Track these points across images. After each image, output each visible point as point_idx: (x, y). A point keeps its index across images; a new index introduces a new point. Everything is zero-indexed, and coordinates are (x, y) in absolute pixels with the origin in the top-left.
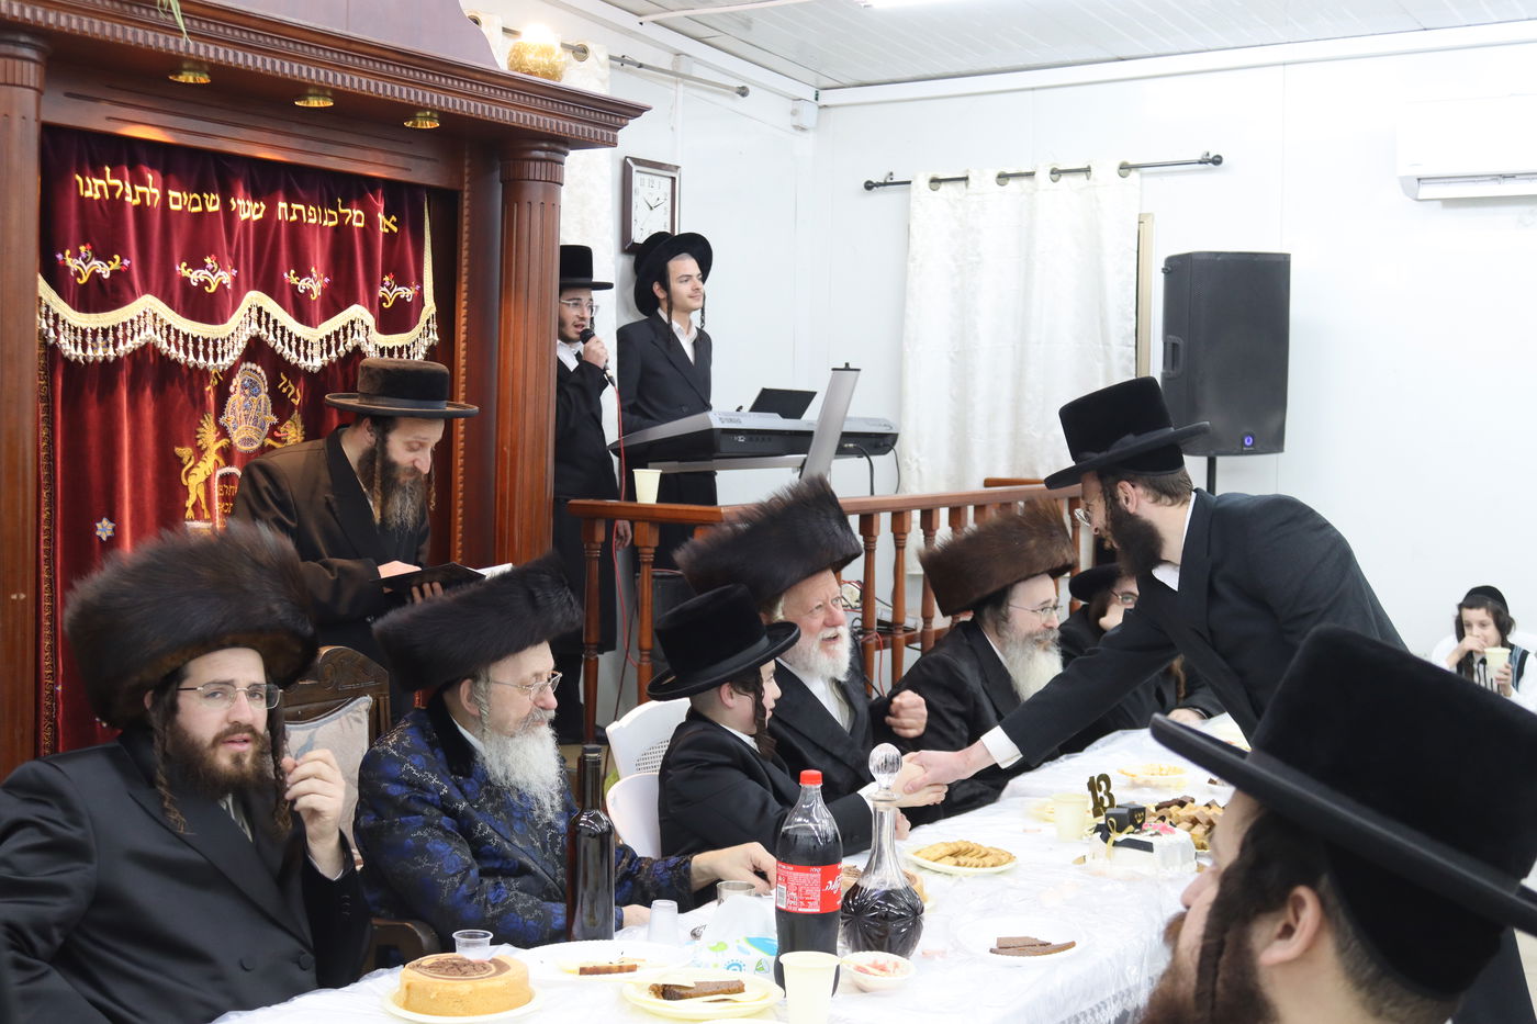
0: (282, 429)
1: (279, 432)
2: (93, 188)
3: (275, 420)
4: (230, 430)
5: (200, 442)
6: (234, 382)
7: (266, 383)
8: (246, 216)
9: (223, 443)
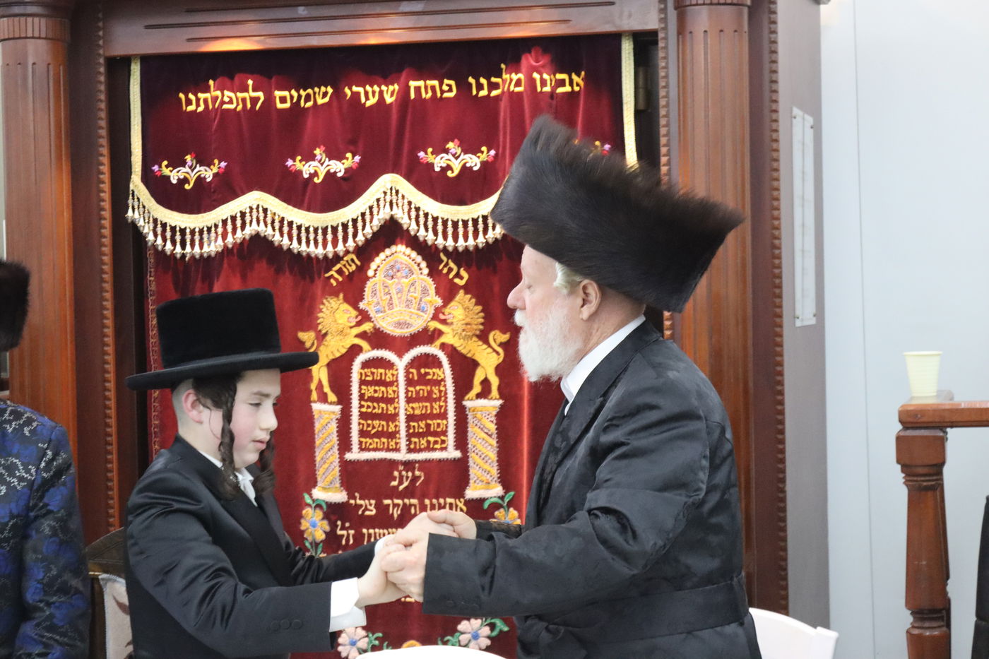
0: (447, 310)
1: (443, 314)
2: (196, 103)
3: (439, 302)
4: (372, 314)
5: (320, 327)
6: (373, 266)
7: (424, 264)
8: (372, 101)
9: (367, 327)
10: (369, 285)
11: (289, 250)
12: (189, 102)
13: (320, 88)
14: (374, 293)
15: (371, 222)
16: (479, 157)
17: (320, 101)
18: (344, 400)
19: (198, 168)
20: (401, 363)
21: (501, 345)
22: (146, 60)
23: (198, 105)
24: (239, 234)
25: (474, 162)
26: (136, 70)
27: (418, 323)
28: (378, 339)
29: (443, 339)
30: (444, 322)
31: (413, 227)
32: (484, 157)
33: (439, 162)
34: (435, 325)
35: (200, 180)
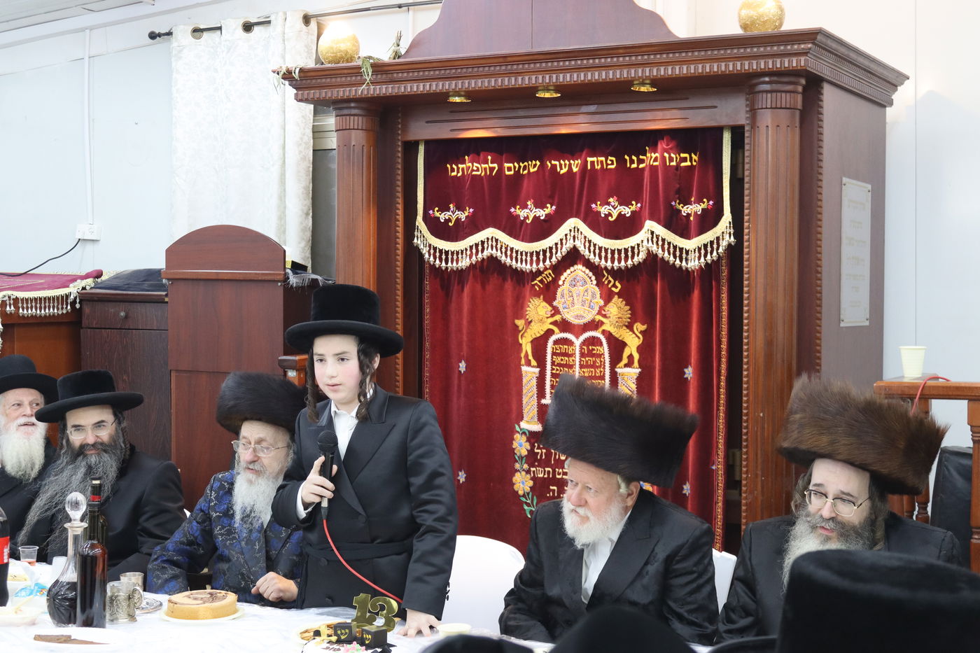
0: (606, 309)
2: (457, 170)
3: (602, 302)
4: (561, 309)
6: (563, 278)
7: (593, 278)
8: (564, 170)
9: (557, 318)
10: (560, 290)
11: (511, 266)
12: (453, 170)
13: (532, 162)
14: (563, 296)
15: (561, 249)
16: (630, 208)
17: (532, 170)
18: (541, 365)
19: (457, 213)
20: (578, 342)
21: (641, 332)
22: (428, 143)
23: (458, 172)
24: (480, 255)
25: (627, 211)
26: (422, 149)
27: (588, 317)
28: (565, 326)
29: (604, 327)
30: (605, 316)
31: (587, 253)
32: (633, 208)
33: (604, 210)
34: (599, 318)
35: (458, 220)
